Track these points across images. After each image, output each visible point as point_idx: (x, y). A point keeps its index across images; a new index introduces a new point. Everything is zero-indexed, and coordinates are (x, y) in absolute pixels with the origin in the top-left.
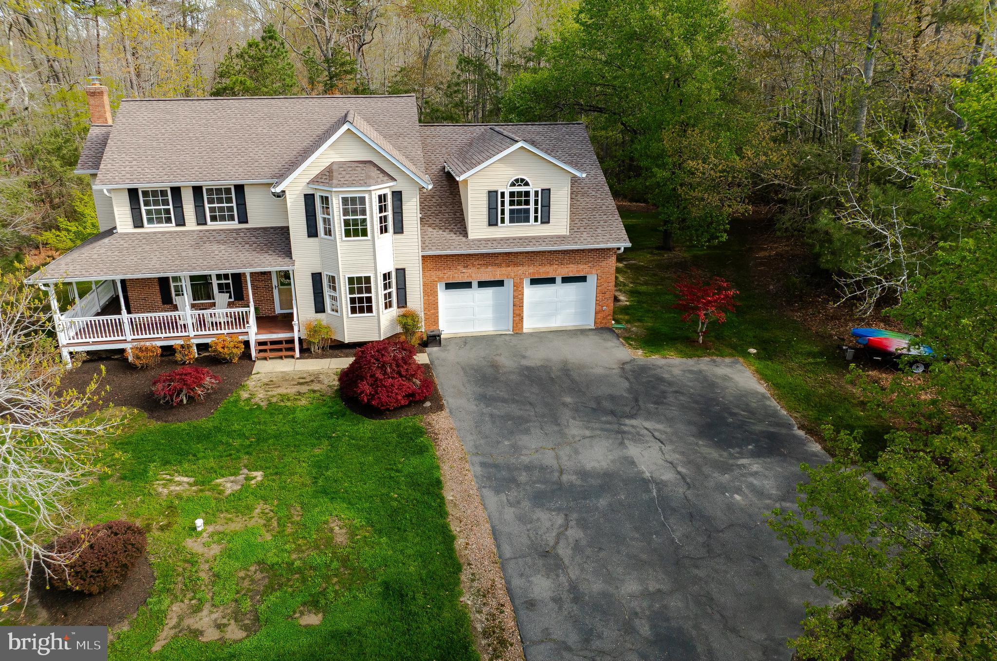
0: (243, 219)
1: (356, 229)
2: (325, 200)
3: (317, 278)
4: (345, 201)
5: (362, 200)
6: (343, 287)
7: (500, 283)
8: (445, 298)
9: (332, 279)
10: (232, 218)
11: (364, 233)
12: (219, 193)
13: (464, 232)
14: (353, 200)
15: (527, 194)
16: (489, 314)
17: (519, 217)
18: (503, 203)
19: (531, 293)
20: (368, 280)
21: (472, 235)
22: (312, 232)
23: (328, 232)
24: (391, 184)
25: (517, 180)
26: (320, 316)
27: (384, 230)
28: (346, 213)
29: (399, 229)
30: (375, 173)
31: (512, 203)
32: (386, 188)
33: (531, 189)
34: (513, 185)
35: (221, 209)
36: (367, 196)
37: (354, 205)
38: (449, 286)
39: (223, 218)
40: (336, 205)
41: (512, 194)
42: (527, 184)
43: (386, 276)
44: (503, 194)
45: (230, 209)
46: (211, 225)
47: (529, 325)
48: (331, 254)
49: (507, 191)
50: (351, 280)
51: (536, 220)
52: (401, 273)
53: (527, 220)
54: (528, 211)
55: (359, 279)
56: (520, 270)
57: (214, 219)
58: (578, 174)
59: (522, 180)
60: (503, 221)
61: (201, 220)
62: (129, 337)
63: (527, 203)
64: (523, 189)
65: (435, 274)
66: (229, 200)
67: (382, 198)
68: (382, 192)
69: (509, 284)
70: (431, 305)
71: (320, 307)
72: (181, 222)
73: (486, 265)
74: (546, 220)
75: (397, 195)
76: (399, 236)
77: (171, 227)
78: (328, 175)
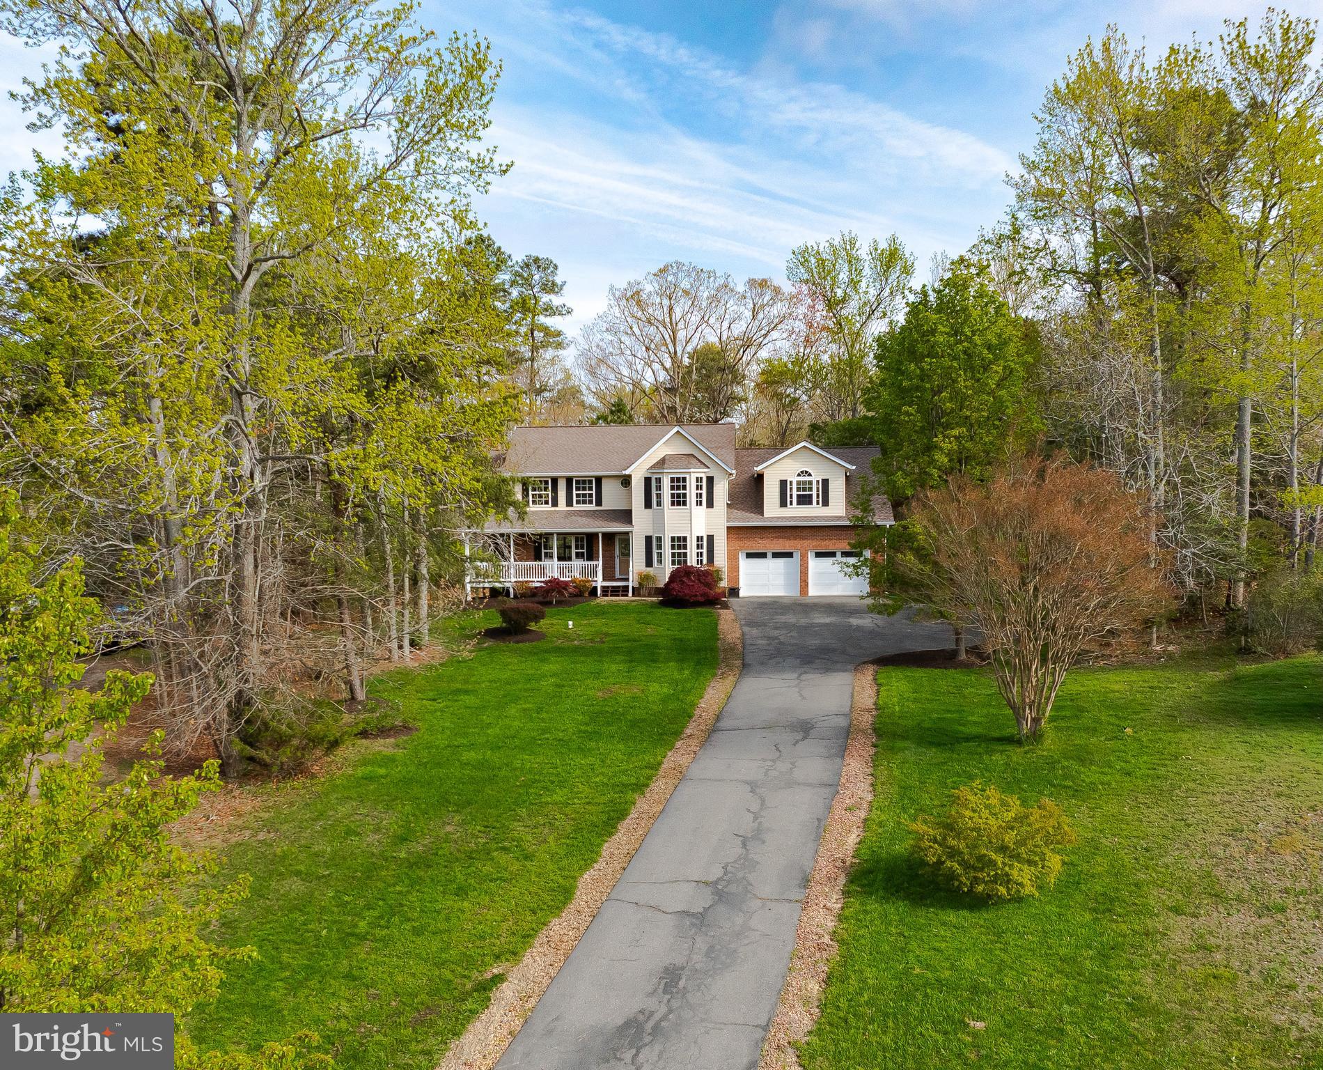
0: (599, 503)
1: (679, 500)
2: (659, 480)
3: (648, 540)
4: (672, 480)
5: (684, 480)
6: (667, 544)
7: (790, 555)
8: (745, 564)
9: (659, 539)
10: (591, 502)
11: (684, 503)
12: (584, 483)
13: (761, 512)
14: (678, 479)
15: (810, 483)
16: (781, 581)
17: (805, 500)
18: (791, 489)
19: (814, 564)
20: (685, 539)
21: (766, 514)
22: (648, 504)
23: (659, 504)
24: (706, 470)
25: (802, 472)
26: (649, 569)
27: (699, 503)
28: (672, 488)
29: (710, 504)
30: (694, 461)
31: (798, 489)
32: (702, 473)
33: (814, 479)
34: (799, 475)
35: (584, 495)
36: (687, 476)
37: (679, 483)
38: (749, 555)
39: (584, 502)
40: (666, 483)
41: (798, 483)
42: (810, 475)
43: (700, 539)
44: (791, 482)
45: (591, 495)
46: (576, 507)
47: (813, 591)
48: (659, 521)
49: (795, 479)
50: (673, 539)
51: (818, 503)
52: (711, 538)
53: (811, 503)
54: (811, 496)
55: (679, 538)
56: (806, 543)
57: (578, 502)
58: (849, 466)
59: (806, 472)
60: (791, 504)
61: (569, 503)
62: (513, 580)
63: (811, 489)
64: (807, 478)
65: (737, 544)
66: (591, 489)
67: (699, 480)
68: (699, 475)
69: (797, 555)
70: (734, 569)
71: (649, 563)
72: (555, 504)
73: (778, 538)
74: (826, 503)
75: (710, 480)
76: (710, 510)
77: (548, 508)
78: (662, 463)
